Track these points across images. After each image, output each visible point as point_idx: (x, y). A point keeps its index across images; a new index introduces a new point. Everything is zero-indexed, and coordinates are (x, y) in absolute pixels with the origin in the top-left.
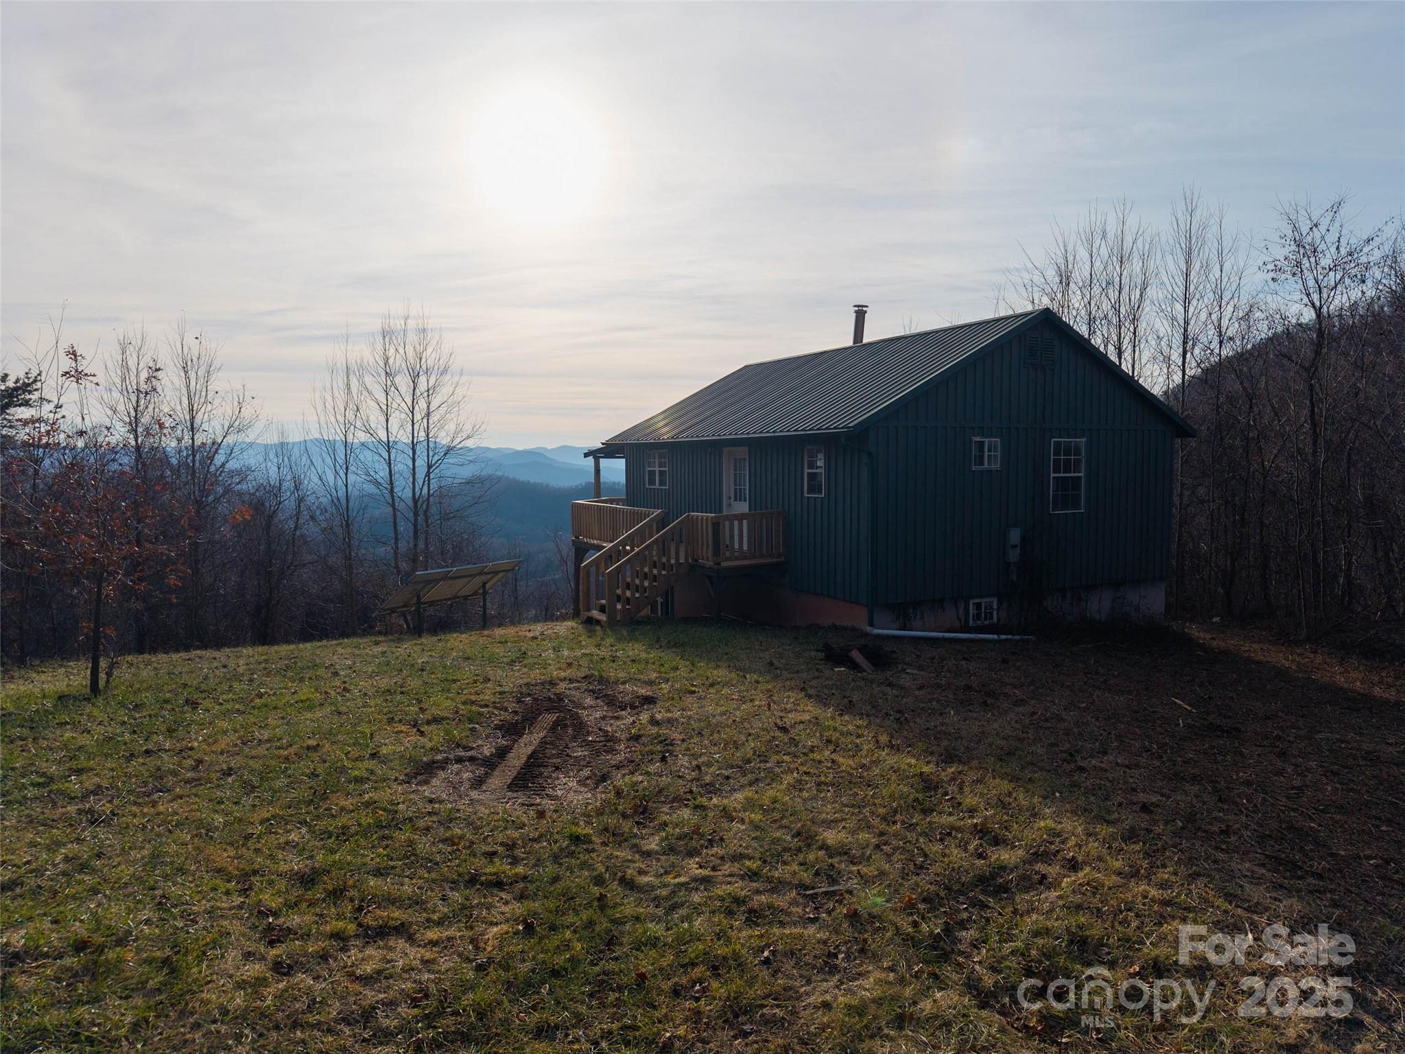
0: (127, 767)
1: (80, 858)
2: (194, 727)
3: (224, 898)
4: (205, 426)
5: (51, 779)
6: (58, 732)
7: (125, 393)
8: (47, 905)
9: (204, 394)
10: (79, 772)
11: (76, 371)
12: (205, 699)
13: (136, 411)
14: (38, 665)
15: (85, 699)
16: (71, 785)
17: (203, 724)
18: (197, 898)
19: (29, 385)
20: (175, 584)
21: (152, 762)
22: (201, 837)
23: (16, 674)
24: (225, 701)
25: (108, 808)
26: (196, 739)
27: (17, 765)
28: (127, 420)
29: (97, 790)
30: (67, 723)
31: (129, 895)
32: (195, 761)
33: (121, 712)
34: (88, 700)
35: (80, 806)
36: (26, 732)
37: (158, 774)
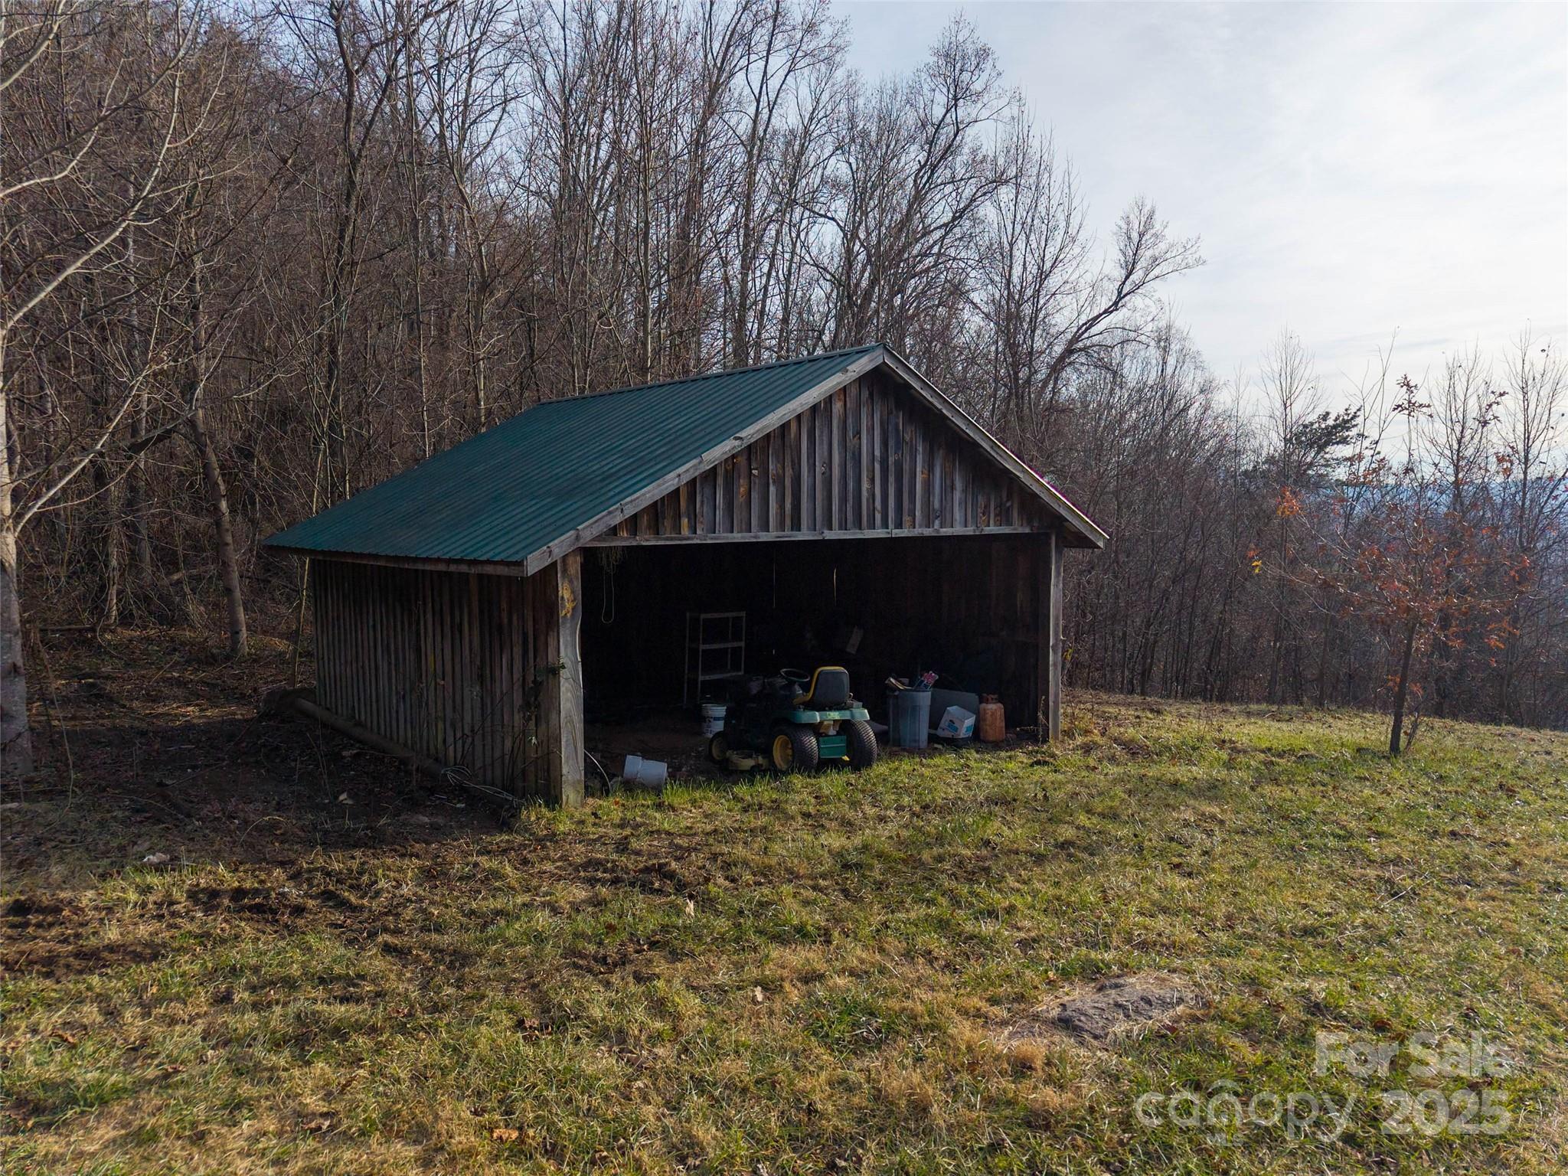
0: (1430, 845)
1: (1378, 929)
2: (1510, 820)
3: (1549, 1043)
4: (1543, 457)
5: (1350, 835)
6: (1357, 786)
7: (1449, 424)
8: (1347, 966)
9: (1545, 418)
10: (1379, 835)
11: (1410, 402)
12: (1523, 787)
13: (1459, 442)
14: (1335, 711)
15: (1384, 757)
16: (1370, 847)
17: (1521, 818)
18: (1513, 1029)
19: (1348, 421)
20: (1497, 647)
21: (1458, 847)
22: (1519, 955)
23: (1315, 716)
24: (1550, 796)
25: (1409, 884)
26: (1513, 835)
27: (1318, 810)
28: (1448, 452)
29: (1397, 861)
30: (1366, 779)
31: (1431, 991)
32: (1513, 860)
33: (1424, 780)
34: (1388, 759)
35: (1380, 873)
36: (1326, 778)
37: (1466, 864)
